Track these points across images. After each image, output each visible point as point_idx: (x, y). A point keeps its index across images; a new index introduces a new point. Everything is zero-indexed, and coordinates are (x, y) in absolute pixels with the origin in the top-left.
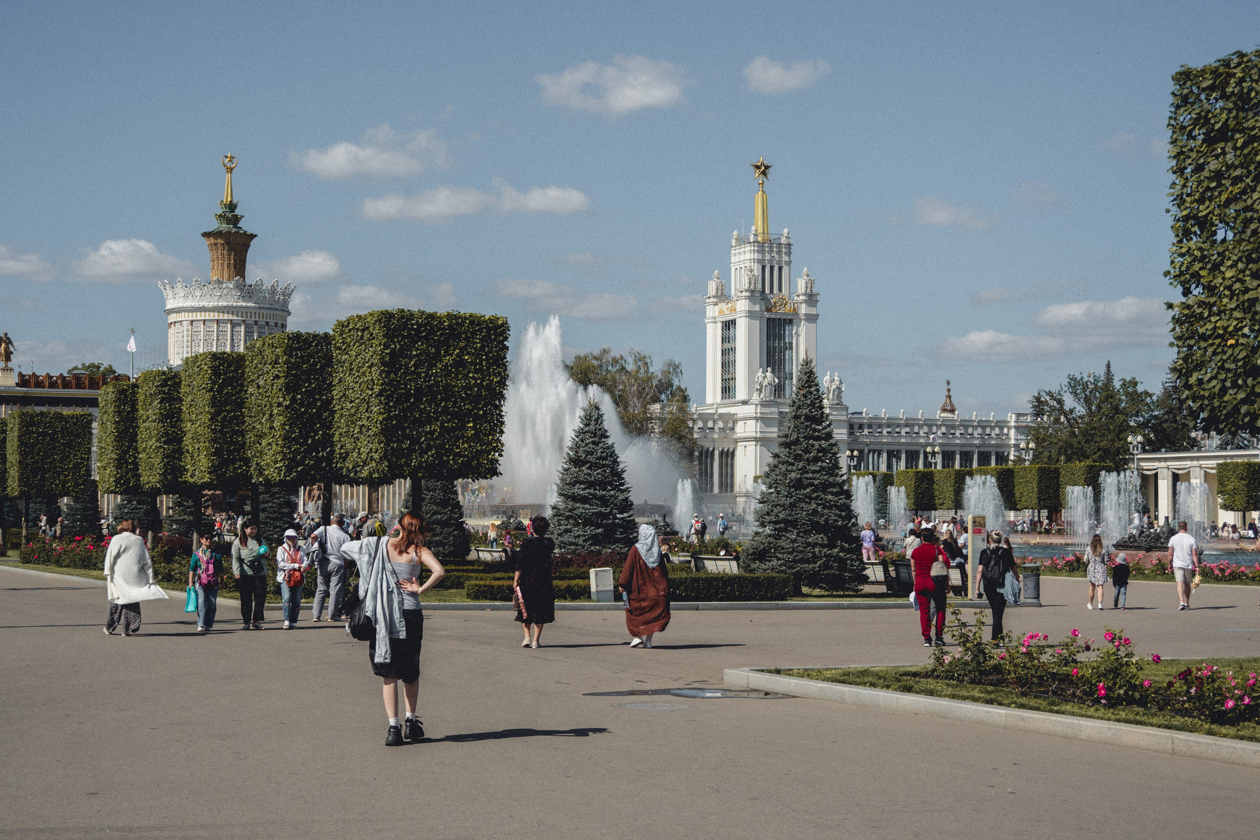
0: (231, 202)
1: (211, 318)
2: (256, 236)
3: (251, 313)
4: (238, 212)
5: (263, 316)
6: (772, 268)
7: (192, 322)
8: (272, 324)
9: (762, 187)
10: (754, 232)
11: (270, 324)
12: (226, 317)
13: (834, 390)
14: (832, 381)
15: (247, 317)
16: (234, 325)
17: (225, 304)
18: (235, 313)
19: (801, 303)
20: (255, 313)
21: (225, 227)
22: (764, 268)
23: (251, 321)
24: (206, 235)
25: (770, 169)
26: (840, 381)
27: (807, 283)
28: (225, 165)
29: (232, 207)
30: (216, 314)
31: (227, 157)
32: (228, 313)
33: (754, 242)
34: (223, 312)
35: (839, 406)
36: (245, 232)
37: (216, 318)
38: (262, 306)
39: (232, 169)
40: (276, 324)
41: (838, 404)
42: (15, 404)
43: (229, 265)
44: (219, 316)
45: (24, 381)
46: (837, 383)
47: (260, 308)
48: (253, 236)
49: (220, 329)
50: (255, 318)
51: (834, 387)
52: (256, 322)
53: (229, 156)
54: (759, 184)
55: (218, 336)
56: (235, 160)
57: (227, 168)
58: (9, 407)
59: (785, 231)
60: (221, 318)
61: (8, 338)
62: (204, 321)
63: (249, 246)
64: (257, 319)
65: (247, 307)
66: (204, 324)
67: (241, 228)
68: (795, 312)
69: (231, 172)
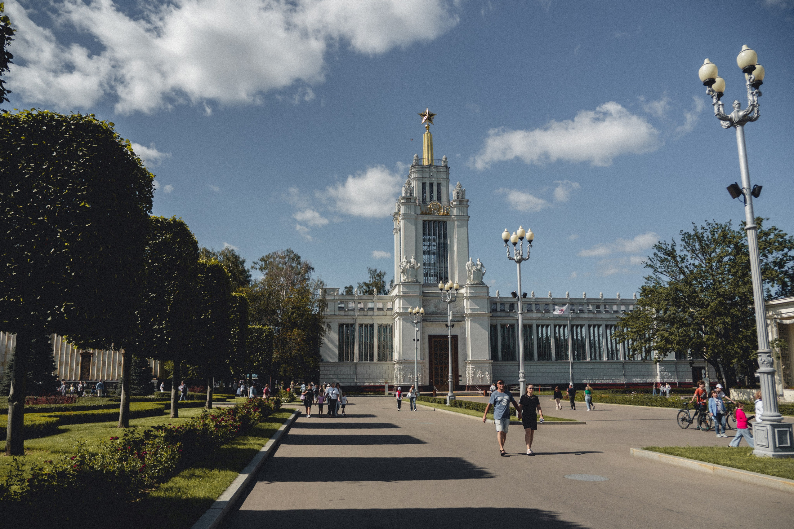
6: (431, 185)
9: (428, 129)
10: (415, 158)
13: (474, 271)
14: (473, 264)
19: (454, 207)
22: (424, 185)
25: (434, 116)
26: (482, 265)
27: (458, 193)
33: (415, 165)
35: (478, 285)
41: (477, 284)
46: (479, 267)
51: (474, 269)
54: (426, 128)
59: (444, 157)
68: (448, 214)
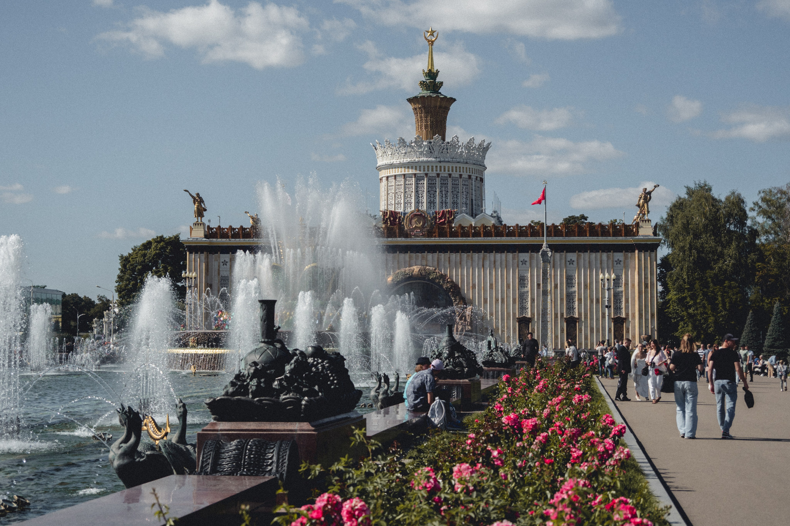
0: (430, 70)
1: (399, 173)
2: (455, 100)
3: (432, 167)
4: (438, 80)
5: (445, 169)
7: (388, 177)
8: (456, 175)
11: (453, 175)
12: (411, 171)
15: (428, 171)
16: (418, 179)
17: (409, 160)
18: (418, 168)
20: (436, 167)
21: (426, 93)
23: (433, 174)
24: (410, 100)
28: (426, 39)
29: (432, 75)
30: (403, 169)
31: (428, 32)
32: (412, 168)
34: (408, 168)
36: (445, 97)
37: (403, 173)
38: (442, 159)
39: (433, 42)
40: (461, 175)
42: (202, 253)
43: (426, 127)
44: (405, 171)
45: (210, 233)
47: (440, 162)
48: (453, 100)
49: (407, 183)
50: (436, 171)
52: (438, 175)
53: (430, 30)
55: (405, 189)
56: (435, 34)
57: (429, 42)
58: (198, 255)
60: (406, 173)
61: (200, 198)
62: (395, 176)
63: (449, 109)
64: (438, 172)
65: (427, 162)
66: (395, 179)
67: (440, 93)
69: (432, 44)
